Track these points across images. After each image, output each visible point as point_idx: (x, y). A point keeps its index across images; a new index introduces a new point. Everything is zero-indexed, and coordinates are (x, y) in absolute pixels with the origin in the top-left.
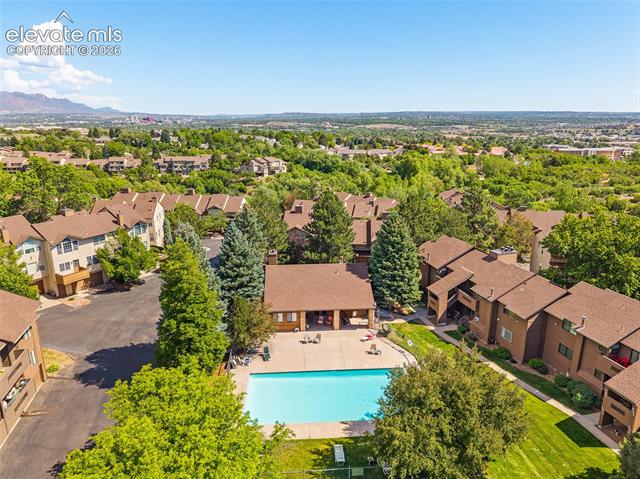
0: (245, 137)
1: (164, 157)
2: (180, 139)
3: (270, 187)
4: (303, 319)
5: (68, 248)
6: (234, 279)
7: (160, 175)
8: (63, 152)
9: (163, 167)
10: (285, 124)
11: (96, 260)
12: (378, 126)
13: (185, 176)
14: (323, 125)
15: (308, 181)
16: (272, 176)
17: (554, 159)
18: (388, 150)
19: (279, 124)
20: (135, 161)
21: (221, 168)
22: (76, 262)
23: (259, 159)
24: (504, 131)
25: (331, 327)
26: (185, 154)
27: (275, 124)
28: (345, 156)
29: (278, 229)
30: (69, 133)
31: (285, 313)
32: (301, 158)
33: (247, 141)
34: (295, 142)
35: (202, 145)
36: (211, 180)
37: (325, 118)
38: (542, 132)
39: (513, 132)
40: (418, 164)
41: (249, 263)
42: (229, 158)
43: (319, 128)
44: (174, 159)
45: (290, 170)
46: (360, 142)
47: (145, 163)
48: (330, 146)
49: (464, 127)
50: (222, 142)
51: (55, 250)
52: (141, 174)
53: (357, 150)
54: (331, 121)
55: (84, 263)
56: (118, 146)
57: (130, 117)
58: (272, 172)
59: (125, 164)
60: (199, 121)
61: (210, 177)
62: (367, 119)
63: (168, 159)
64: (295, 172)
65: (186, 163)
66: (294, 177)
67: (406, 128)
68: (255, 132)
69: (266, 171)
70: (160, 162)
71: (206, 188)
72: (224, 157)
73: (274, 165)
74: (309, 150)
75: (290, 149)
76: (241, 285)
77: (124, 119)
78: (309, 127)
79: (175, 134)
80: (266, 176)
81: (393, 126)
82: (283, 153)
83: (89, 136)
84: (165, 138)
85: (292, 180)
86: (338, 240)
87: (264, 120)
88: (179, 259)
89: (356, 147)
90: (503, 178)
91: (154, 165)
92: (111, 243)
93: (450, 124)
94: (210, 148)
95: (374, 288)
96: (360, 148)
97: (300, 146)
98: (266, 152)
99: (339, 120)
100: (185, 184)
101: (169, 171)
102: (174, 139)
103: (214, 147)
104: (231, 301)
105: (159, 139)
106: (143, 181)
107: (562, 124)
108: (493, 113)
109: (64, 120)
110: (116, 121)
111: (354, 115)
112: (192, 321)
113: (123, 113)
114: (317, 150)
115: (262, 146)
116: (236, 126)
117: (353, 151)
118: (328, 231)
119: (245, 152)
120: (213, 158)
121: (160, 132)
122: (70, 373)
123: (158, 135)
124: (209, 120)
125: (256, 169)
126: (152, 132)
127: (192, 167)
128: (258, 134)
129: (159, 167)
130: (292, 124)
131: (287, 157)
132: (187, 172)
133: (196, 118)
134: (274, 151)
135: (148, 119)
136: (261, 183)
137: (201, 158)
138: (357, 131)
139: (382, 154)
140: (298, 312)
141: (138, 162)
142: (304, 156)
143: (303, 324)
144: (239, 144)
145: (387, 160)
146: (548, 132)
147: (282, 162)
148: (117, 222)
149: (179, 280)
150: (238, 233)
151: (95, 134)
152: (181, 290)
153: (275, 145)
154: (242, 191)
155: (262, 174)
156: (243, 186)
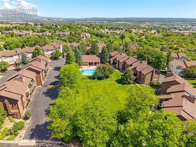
0: (79, 26)
1: (57, 33)
2: (60, 27)
3: (85, 41)
4: (88, 64)
5: (47, 52)
6: (77, 56)
7: (56, 38)
8: (30, 31)
9: (57, 35)
10: (92, 21)
11: (52, 54)
12: (121, 22)
13: (63, 38)
14: (104, 22)
15: (95, 40)
16: (86, 38)
17: (168, 34)
18: (120, 31)
19: (90, 21)
20: (50, 33)
21: (73, 36)
22: (48, 54)
23: (83, 33)
24: (160, 24)
25: (93, 65)
26: (63, 32)
27: (89, 21)
28: (108, 33)
29: (85, 49)
30: (29, 25)
31: (85, 62)
32: (95, 33)
33: (80, 28)
34: (94, 28)
35: (67, 29)
36: (70, 39)
37: (105, 19)
38: (172, 25)
39: (163, 25)
40: (126, 36)
41: (79, 54)
42: (75, 33)
43: (102, 23)
44: (60, 33)
45: (91, 37)
46: (113, 28)
47: (52, 34)
48: (104, 29)
49: (148, 23)
50: (73, 28)
51: (45, 52)
52: (52, 37)
53: (111, 31)
54: (106, 20)
55: (50, 55)
56: (44, 29)
57: (44, 19)
58: (86, 37)
59: (47, 34)
60: (65, 20)
61: (70, 38)
62: (117, 20)
63: (58, 33)
64: (93, 37)
65: (63, 34)
66: (92, 39)
67: (129, 23)
68: (82, 25)
69: (85, 37)
70: (56, 34)
71: (69, 41)
72: (73, 33)
73: (87, 35)
74: (97, 31)
75: (92, 30)
76: (78, 58)
77: (42, 19)
78: (99, 22)
79: (59, 25)
80: (85, 38)
81: (126, 23)
82: (90, 32)
83: (35, 25)
84: (56, 27)
85: (91, 39)
86: (96, 51)
87: (85, 20)
88: (69, 51)
89: (111, 30)
90: (150, 40)
91: (55, 35)
92: (54, 51)
93: (143, 22)
94: (69, 30)
95: (101, 59)
96: (112, 30)
97: (95, 29)
98: (85, 31)
99: (109, 20)
100: (63, 40)
101: (59, 36)
102: (59, 27)
103: (70, 29)
104: (76, 60)
105: (54, 27)
106: (52, 39)
107: (179, 23)
108: (158, 18)
109: (24, 19)
110: (40, 20)
111: (114, 18)
112: (71, 60)
113: (41, 17)
114: (100, 31)
115: (84, 29)
116: (77, 22)
117: (110, 31)
118: (94, 50)
119: (79, 31)
120: (70, 33)
121: (55, 24)
122: (52, 69)
123: (54, 25)
124: (68, 20)
125: (82, 36)
126: (53, 25)
127: (65, 35)
128: (83, 25)
129: (56, 35)
130: (94, 21)
131: (91, 33)
132: (64, 37)
133: (64, 19)
134: (87, 31)
135: (49, 19)
136: (83, 40)
137: (68, 33)
138: (114, 24)
139: (118, 32)
140: (87, 62)
141: (51, 34)
142: (96, 33)
143: (88, 65)
144: (78, 29)
145: (119, 34)
146: (174, 25)
147: (89, 34)
148: (55, 47)
149: (69, 54)
150: (78, 49)
151: (36, 25)
152: (69, 56)
153: (88, 29)
154: (78, 42)
155: (83, 38)
156: (79, 41)
